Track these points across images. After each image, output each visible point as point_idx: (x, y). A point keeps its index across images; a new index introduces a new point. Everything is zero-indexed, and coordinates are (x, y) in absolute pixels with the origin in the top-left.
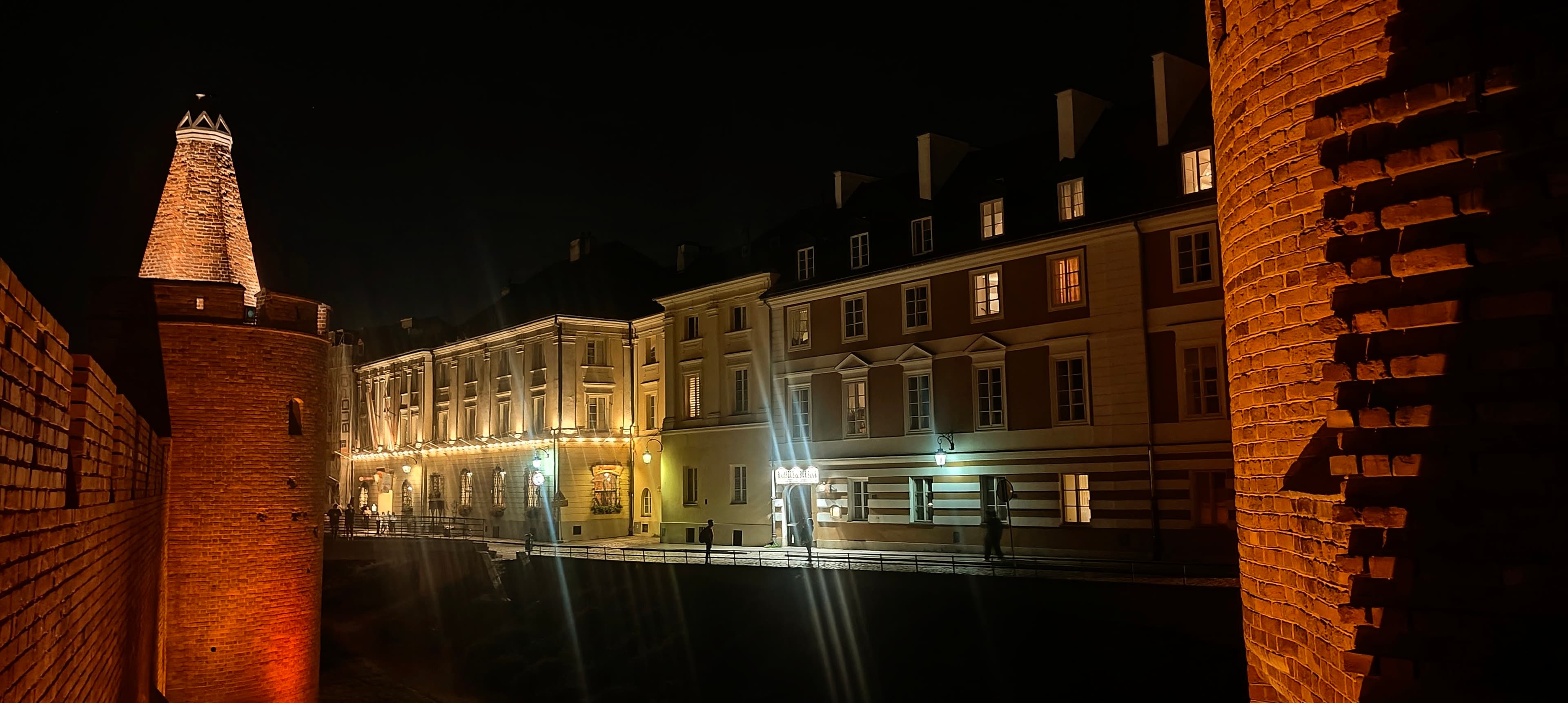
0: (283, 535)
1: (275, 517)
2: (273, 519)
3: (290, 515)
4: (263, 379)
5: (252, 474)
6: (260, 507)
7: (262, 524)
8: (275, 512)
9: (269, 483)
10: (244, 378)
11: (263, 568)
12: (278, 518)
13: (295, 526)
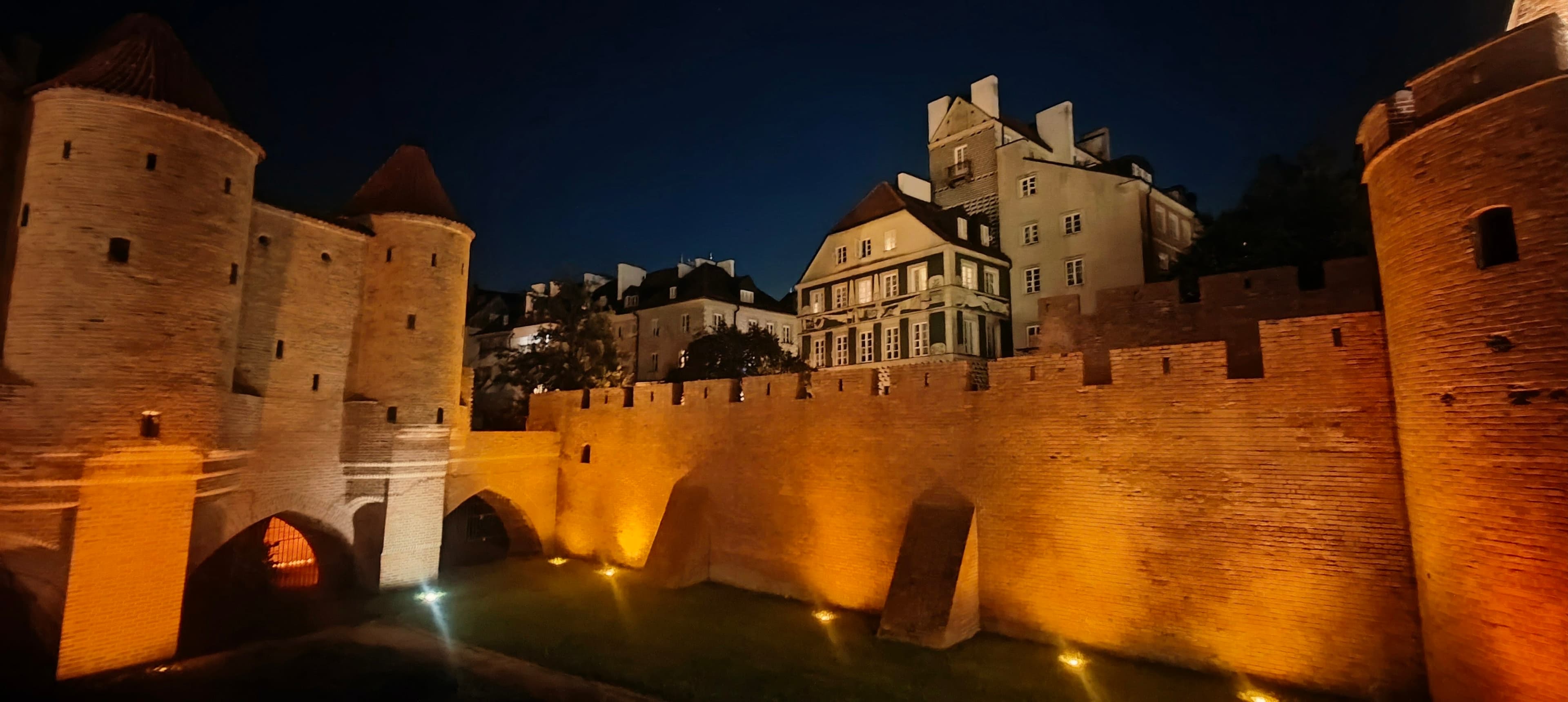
0: (1494, 427)
1: (1469, 399)
2: (1465, 401)
3: (1505, 395)
4: (1418, 205)
5: (1425, 339)
6: (1442, 384)
7: (1449, 409)
8: (1468, 391)
9: (1450, 349)
10: (1399, 214)
11: (1461, 475)
12: (1474, 401)
13: (1518, 412)
